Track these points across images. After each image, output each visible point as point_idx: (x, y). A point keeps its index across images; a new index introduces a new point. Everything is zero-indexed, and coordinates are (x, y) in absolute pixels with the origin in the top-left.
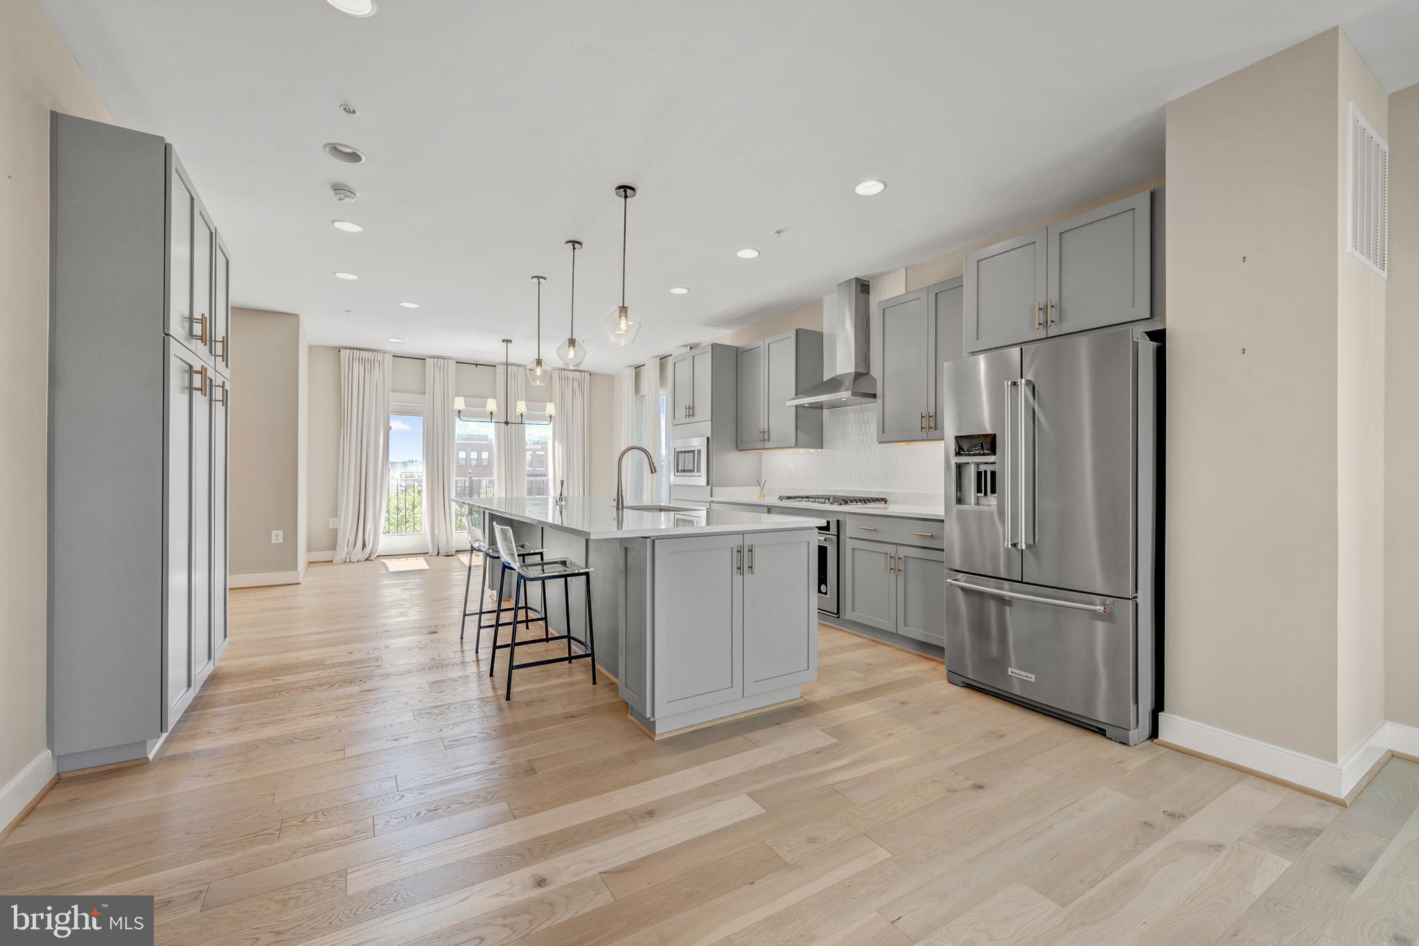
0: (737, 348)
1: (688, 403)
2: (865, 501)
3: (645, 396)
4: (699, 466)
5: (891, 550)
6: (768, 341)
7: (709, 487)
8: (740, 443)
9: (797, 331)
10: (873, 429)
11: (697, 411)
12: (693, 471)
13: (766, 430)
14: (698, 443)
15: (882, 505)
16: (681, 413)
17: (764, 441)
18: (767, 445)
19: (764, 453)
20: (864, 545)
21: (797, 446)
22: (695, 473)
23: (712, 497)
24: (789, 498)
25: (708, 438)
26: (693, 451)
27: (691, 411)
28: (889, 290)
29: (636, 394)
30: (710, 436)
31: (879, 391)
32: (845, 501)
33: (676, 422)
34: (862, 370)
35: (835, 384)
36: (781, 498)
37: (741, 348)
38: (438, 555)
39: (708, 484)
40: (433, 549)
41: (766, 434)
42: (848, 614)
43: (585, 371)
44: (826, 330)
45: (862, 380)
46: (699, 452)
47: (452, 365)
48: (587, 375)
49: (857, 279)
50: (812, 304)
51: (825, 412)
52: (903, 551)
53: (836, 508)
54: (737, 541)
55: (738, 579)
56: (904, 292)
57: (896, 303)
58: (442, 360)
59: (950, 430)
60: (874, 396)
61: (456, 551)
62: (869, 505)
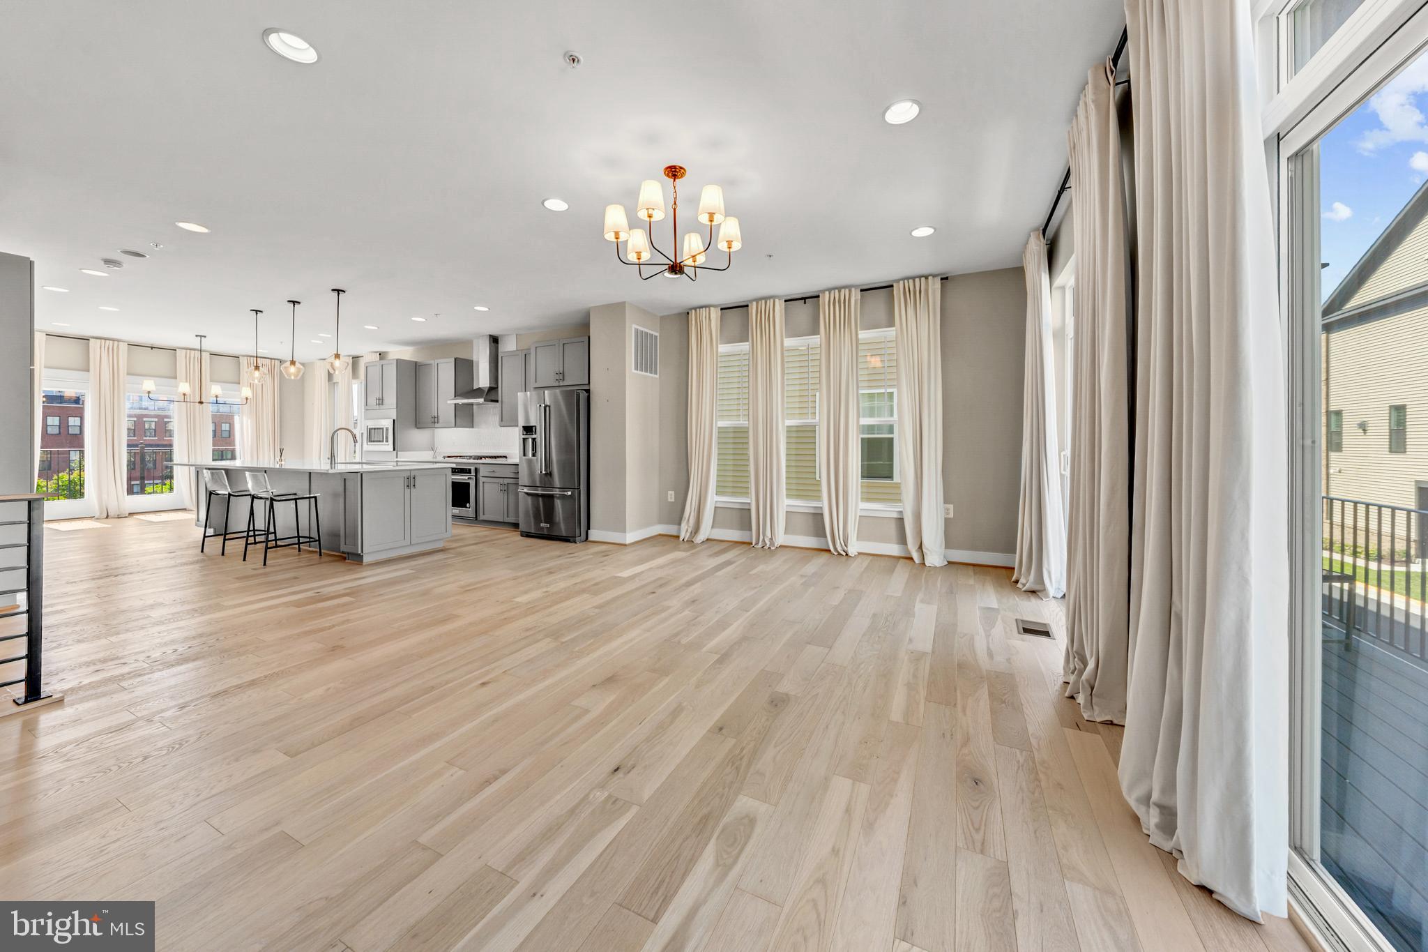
0: (416, 363)
1: (378, 395)
2: (495, 457)
3: (338, 383)
4: (387, 438)
5: (501, 481)
6: (437, 361)
7: (395, 452)
8: (418, 424)
9: (455, 359)
10: (497, 418)
11: (386, 401)
12: (383, 441)
13: (436, 415)
14: (387, 424)
15: (504, 459)
16: (372, 401)
17: (435, 422)
18: (437, 425)
19: (436, 430)
20: (489, 479)
21: (456, 426)
22: (385, 443)
23: (397, 457)
24: (449, 457)
25: (394, 420)
26: (383, 429)
27: (380, 401)
28: (508, 346)
29: (329, 381)
30: (395, 419)
31: (500, 399)
32: (481, 458)
33: (367, 408)
34: (493, 386)
35: (478, 392)
36: (444, 457)
37: (420, 363)
38: (107, 517)
39: (394, 450)
40: (101, 514)
41: (436, 419)
42: (482, 517)
43: (275, 359)
44: (475, 359)
45: (493, 392)
46: (387, 429)
47: (124, 347)
48: (277, 363)
49: (490, 336)
50: (467, 343)
51: (474, 407)
52: (507, 481)
53: (476, 461)
54: (407, 474)
55: (407, 491)
56: (515, 349)
57: (511, 354)
58: (111, 342)
59: (522, 423)
60: (497, 401)
61: (130, 514)
62: (498, 459)
